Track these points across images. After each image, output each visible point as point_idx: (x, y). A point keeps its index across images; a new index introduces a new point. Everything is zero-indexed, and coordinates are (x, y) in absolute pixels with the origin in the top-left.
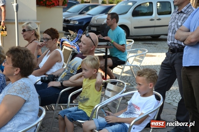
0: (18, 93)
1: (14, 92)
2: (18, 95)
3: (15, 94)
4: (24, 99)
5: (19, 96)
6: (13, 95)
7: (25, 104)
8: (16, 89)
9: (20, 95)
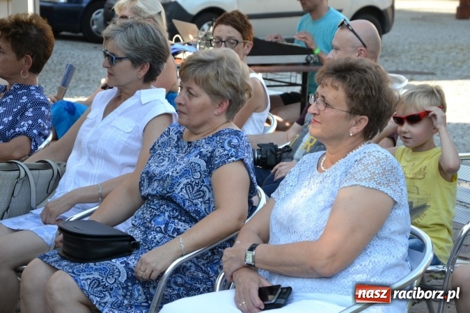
0: (380, 183)
1: (371, 179)
2: (379, 187)
3: (372, 185)
4: (392, 199)
5: (383, 192)
6: (368, 187)
7: (393, 213)
8: (374, 173)
9: (382, 189)
